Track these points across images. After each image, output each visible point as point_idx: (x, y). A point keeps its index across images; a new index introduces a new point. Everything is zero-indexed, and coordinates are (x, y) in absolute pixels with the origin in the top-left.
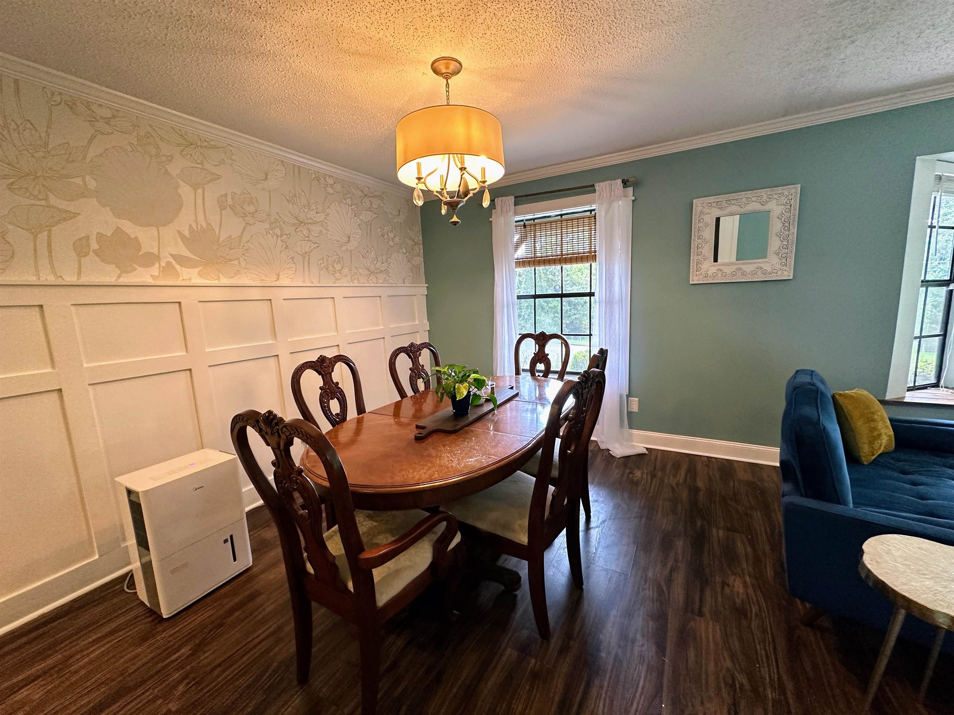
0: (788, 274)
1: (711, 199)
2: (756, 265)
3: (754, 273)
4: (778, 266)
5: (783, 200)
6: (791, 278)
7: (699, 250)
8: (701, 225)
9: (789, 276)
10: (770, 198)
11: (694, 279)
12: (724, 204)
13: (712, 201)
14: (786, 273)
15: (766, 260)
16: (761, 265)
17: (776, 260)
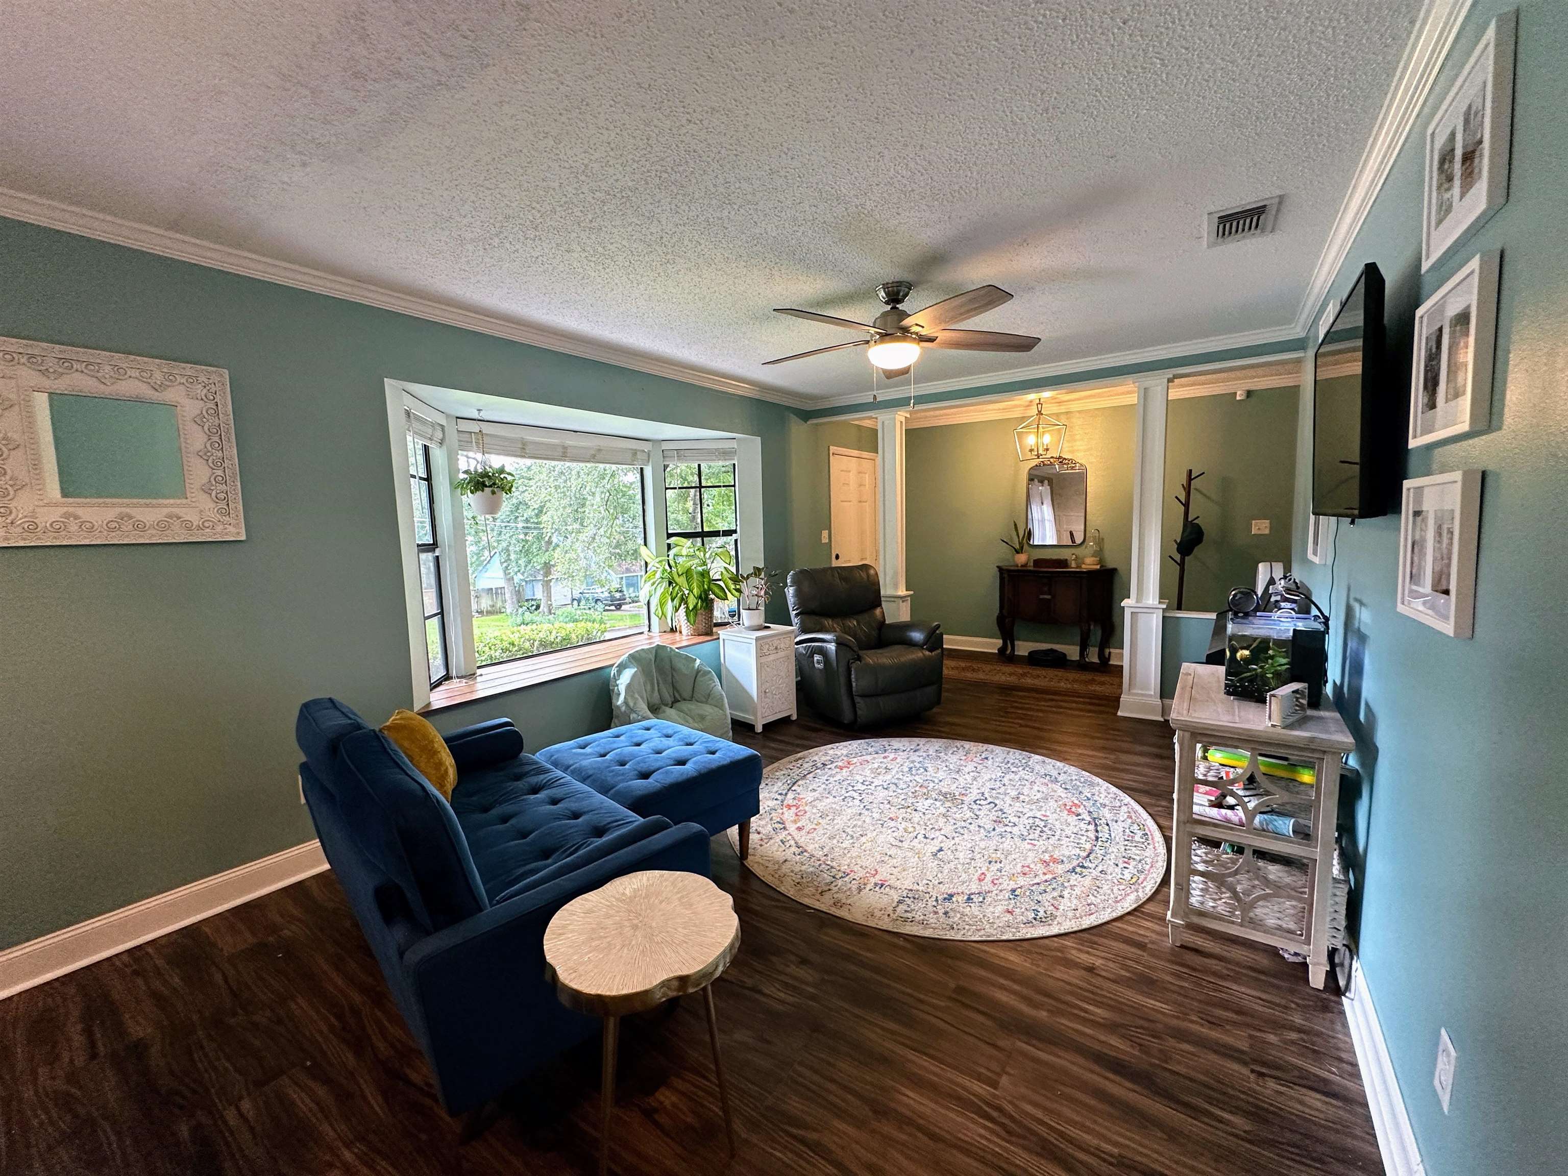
0: (236, 531)
2: (166, 511)
3: (162, 526)
4: (213, 515)
5: (200, 391)
6: (243, 538)
9: (238, 533)
10: (169, 378)
14: (231, 529)
15: (184, 501)
16: (176, 511)
17: (207, 504)
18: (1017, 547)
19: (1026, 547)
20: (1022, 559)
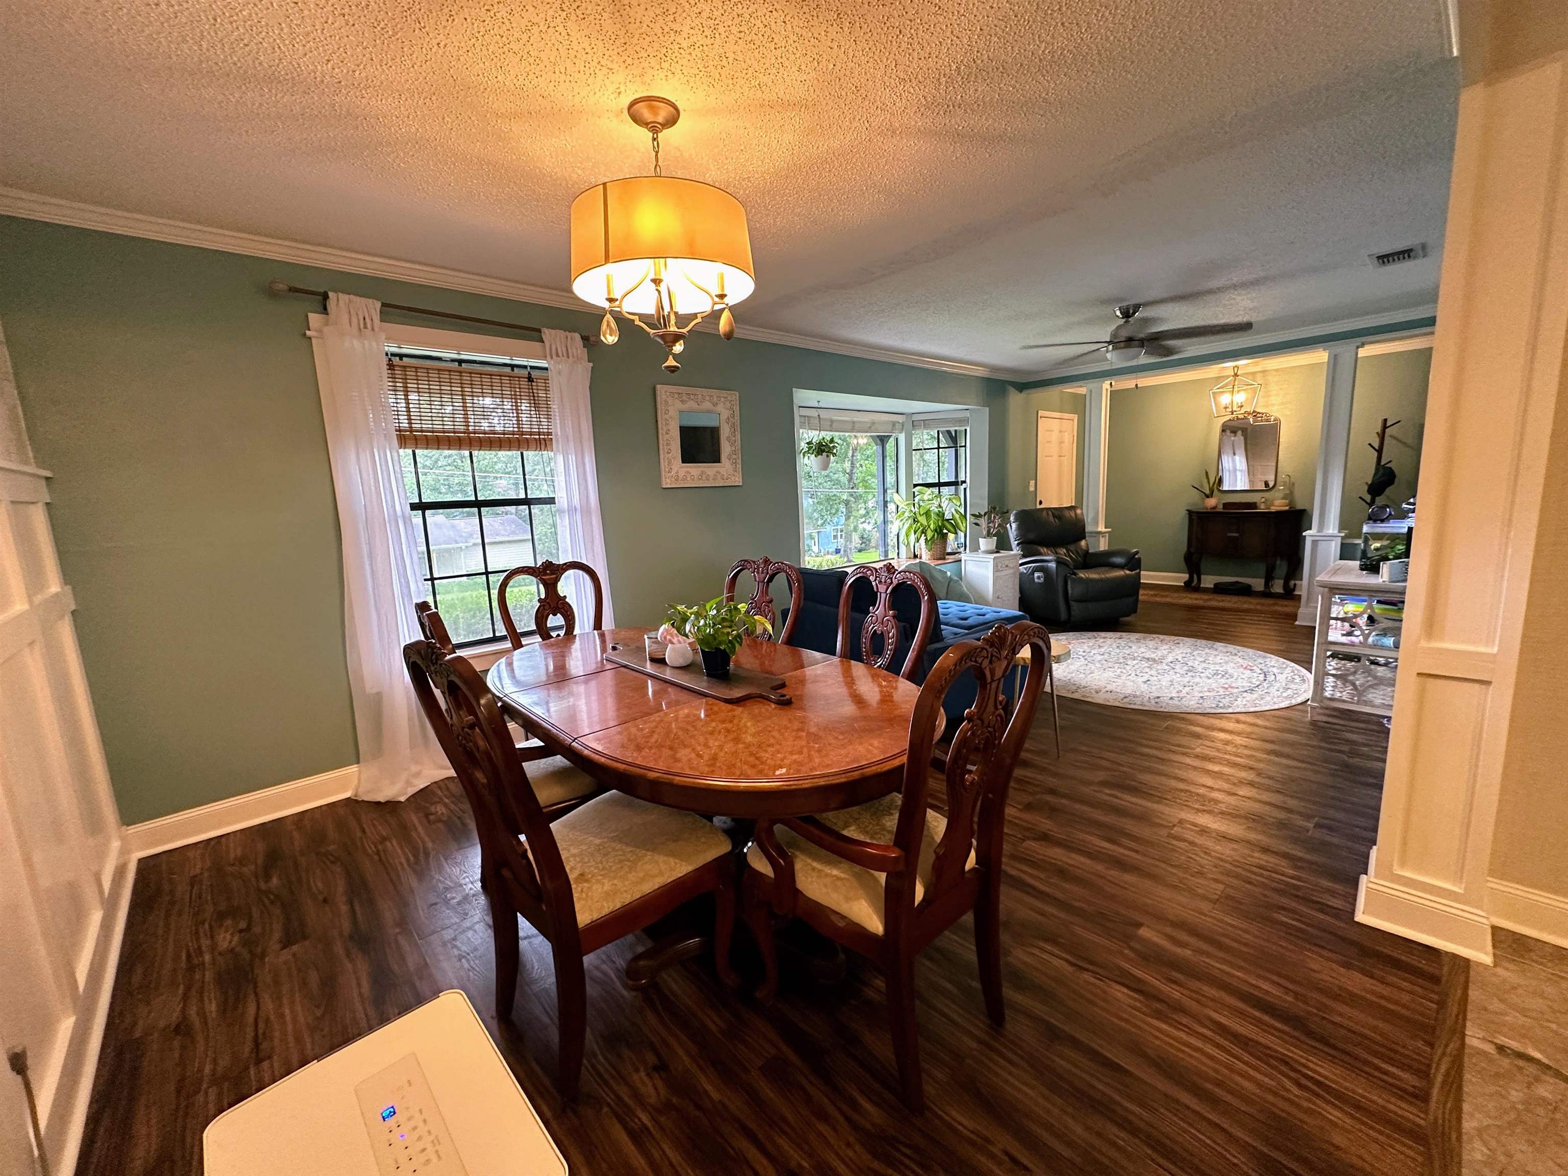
5: (728, 404)
7: (668, 448)
8: (667, 417)
10: (719, 399)
11: (667, 483)
13: (674, 391)
18: (1207, 492)
19: (1216, 491)
20: (1211, 502)
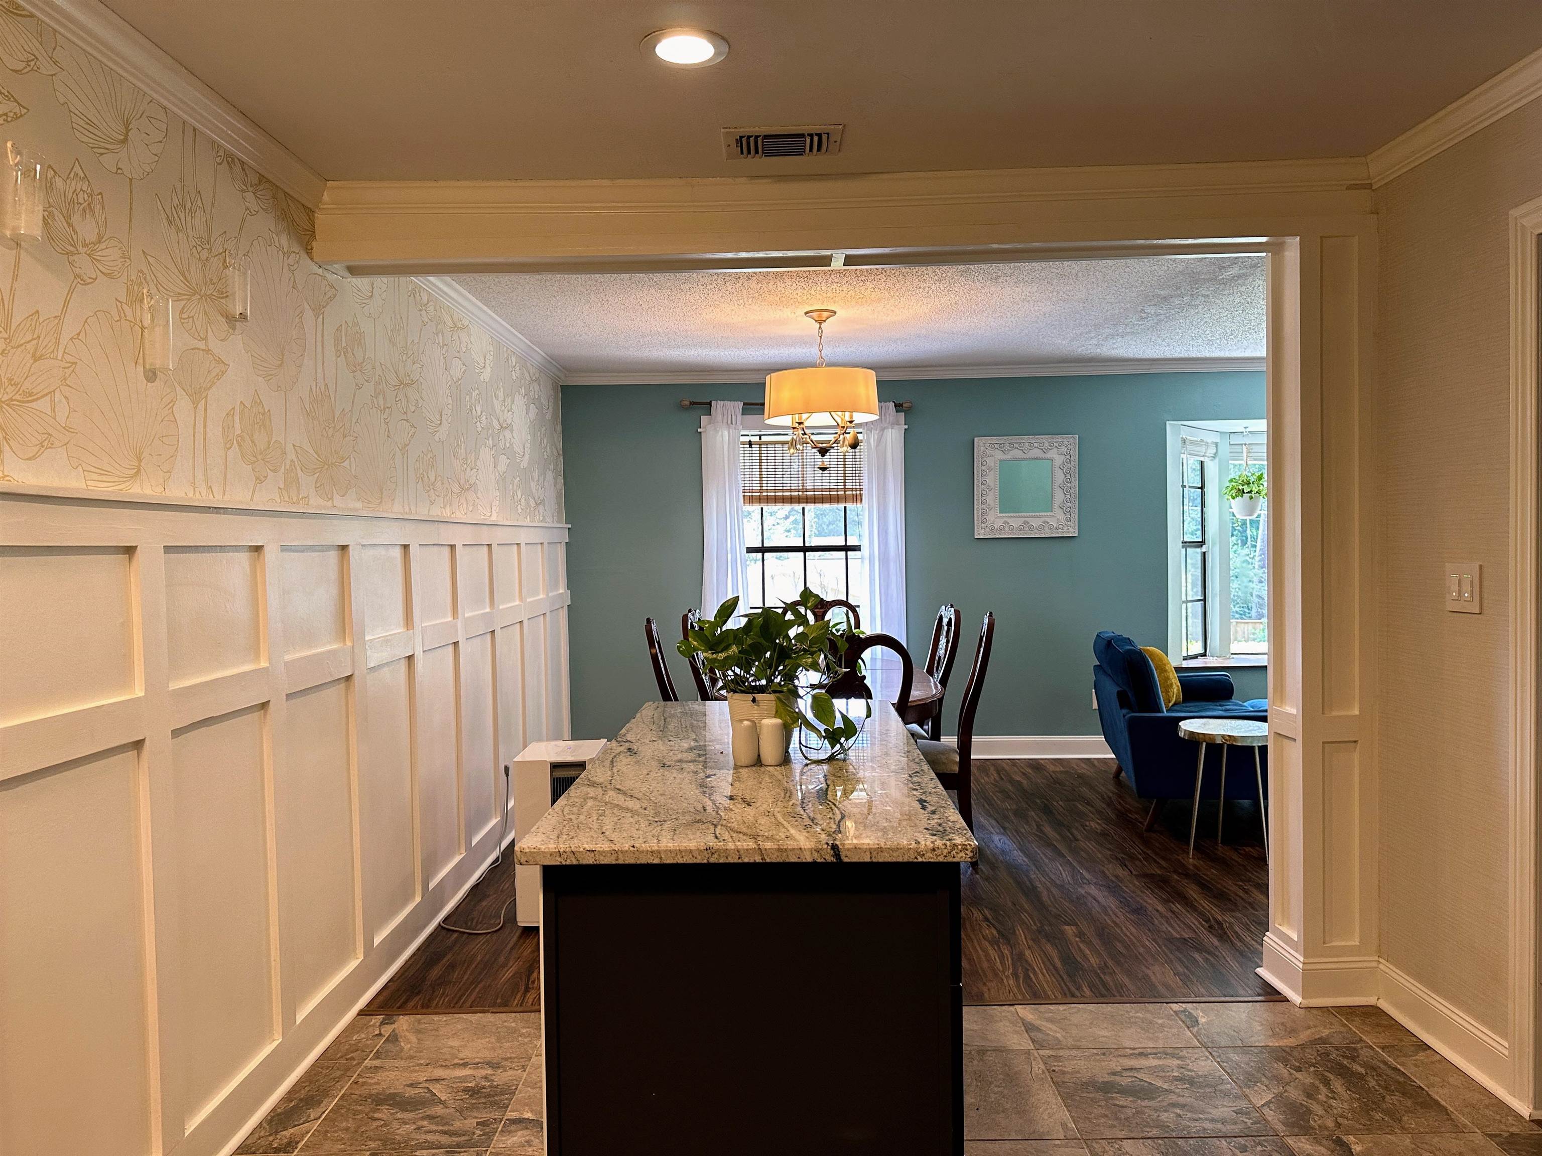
0: (1073, 531)
1: (994, 440)
2: (1043, 519)
3: (1042, 527)
4: (1063, 522)
5: (1064, 449)
6: (1076, 535)
7: (984, 498)
8: (984, 468)
10: (1051, 445)
11: (980, 533)
12: (1007, 447)
13: (994, 442)
14: (1071, 529)
15: (1051, 514)
16: (1047, 519)
17: (1061, 516)
